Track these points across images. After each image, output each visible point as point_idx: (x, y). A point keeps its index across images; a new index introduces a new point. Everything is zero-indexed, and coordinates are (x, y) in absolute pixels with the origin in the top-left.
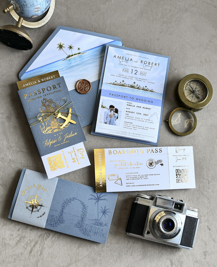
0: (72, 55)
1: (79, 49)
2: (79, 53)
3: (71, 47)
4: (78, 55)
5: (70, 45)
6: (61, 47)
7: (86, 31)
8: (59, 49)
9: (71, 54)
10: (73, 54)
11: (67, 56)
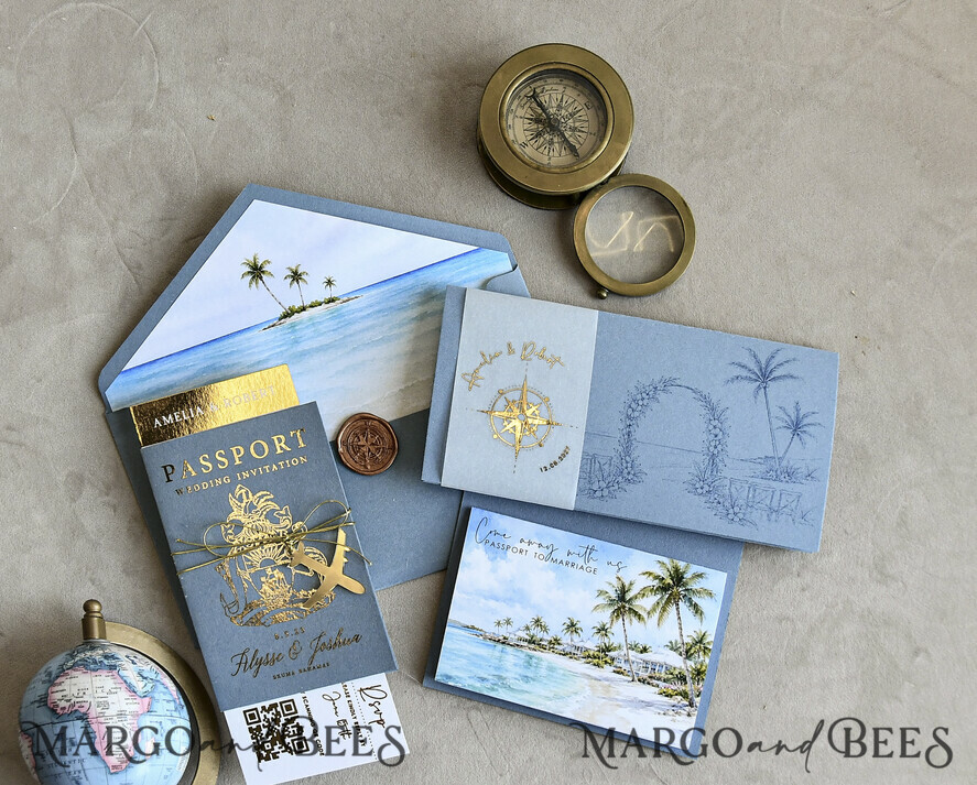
0: (304, 309)
1: (329, 282)
2: (332, 300)
3: (296, 276)
4: (328, 305)
5: (294, 268)
6: (256, 271)
7: (358, 209)
8: (251, 283)
9: (298, 305)
10: (307, 303)
11: (281, 311)
